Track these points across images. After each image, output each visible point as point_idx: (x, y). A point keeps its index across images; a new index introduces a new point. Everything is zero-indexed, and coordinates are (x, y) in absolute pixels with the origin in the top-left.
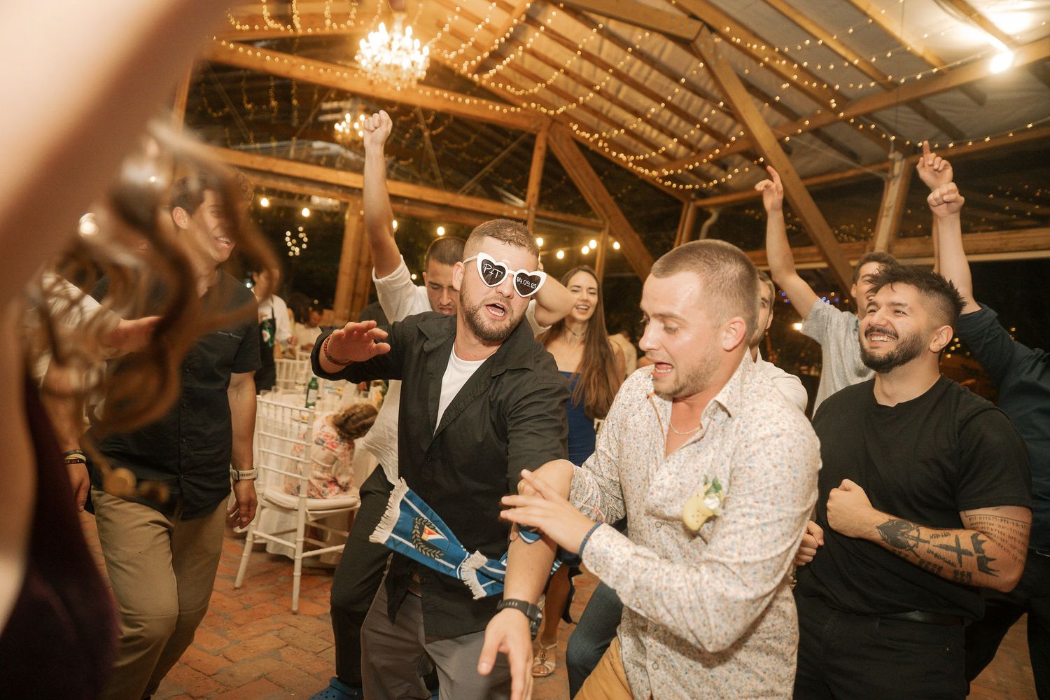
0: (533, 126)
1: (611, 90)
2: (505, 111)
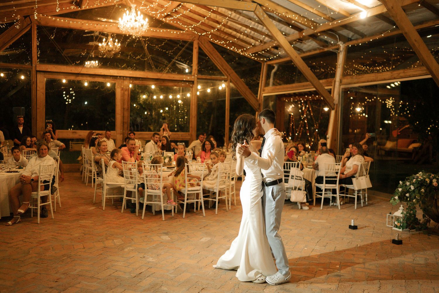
0: (191, 38)
2: (178, 33)
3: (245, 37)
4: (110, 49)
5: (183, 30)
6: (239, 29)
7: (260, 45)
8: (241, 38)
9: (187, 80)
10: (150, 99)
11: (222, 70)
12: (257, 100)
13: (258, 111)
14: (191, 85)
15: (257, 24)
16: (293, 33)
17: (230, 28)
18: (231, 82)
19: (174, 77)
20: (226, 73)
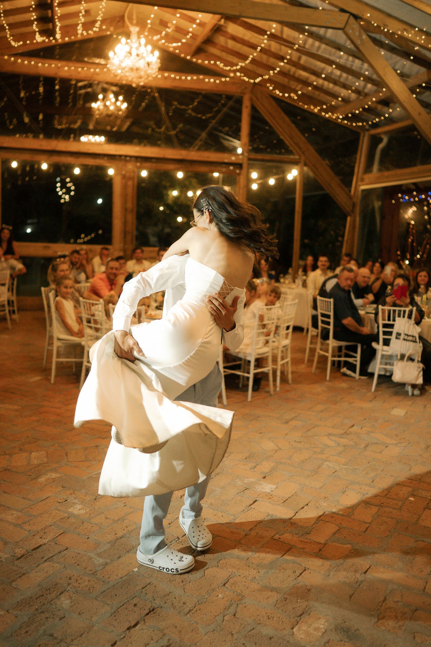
0: (240, 91)
1: (294, 59)
2: (218, 81)
3: (331, 85)
4: (110, 113)
5: (225, 77)
6: (320, 71)
7: (357, 99)
8: (325, 88)
9: (230, 161)
10: (183, 197)
11: (291, 145)
12: (350, 197)
13: (350, 215)
14: (238, 171)
15: (351, 58)
16: (417, 73)
17: (304, 68)
18: (306, 165)
19: (208, 157)
20: (298, 150)
